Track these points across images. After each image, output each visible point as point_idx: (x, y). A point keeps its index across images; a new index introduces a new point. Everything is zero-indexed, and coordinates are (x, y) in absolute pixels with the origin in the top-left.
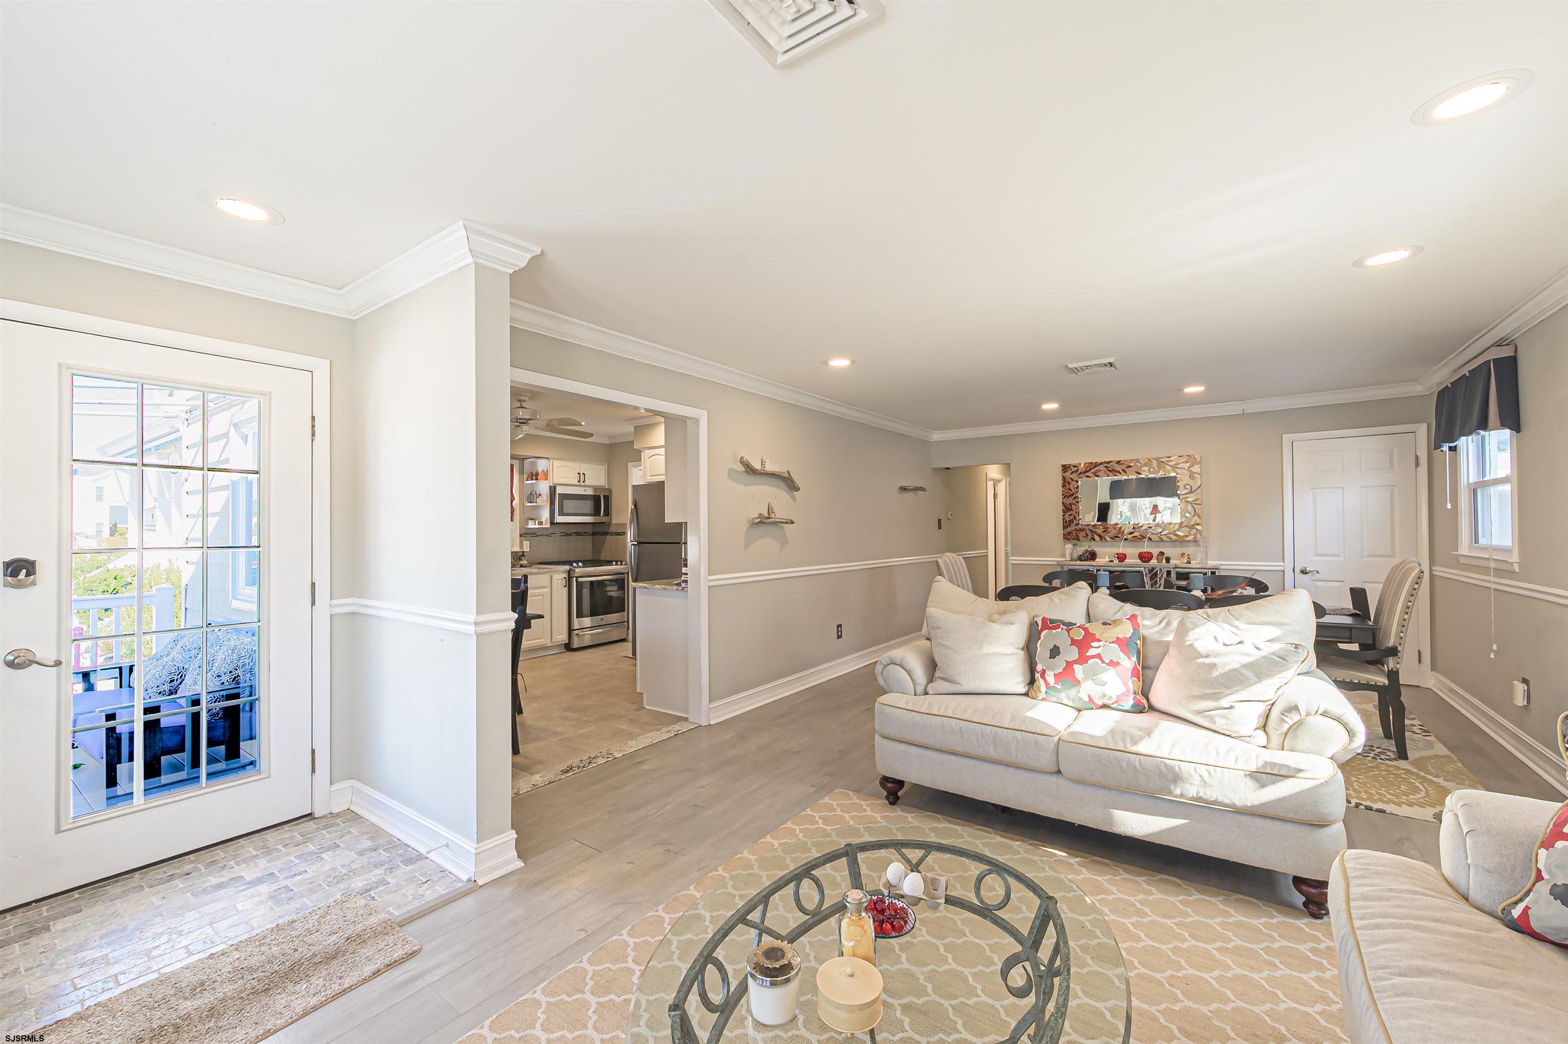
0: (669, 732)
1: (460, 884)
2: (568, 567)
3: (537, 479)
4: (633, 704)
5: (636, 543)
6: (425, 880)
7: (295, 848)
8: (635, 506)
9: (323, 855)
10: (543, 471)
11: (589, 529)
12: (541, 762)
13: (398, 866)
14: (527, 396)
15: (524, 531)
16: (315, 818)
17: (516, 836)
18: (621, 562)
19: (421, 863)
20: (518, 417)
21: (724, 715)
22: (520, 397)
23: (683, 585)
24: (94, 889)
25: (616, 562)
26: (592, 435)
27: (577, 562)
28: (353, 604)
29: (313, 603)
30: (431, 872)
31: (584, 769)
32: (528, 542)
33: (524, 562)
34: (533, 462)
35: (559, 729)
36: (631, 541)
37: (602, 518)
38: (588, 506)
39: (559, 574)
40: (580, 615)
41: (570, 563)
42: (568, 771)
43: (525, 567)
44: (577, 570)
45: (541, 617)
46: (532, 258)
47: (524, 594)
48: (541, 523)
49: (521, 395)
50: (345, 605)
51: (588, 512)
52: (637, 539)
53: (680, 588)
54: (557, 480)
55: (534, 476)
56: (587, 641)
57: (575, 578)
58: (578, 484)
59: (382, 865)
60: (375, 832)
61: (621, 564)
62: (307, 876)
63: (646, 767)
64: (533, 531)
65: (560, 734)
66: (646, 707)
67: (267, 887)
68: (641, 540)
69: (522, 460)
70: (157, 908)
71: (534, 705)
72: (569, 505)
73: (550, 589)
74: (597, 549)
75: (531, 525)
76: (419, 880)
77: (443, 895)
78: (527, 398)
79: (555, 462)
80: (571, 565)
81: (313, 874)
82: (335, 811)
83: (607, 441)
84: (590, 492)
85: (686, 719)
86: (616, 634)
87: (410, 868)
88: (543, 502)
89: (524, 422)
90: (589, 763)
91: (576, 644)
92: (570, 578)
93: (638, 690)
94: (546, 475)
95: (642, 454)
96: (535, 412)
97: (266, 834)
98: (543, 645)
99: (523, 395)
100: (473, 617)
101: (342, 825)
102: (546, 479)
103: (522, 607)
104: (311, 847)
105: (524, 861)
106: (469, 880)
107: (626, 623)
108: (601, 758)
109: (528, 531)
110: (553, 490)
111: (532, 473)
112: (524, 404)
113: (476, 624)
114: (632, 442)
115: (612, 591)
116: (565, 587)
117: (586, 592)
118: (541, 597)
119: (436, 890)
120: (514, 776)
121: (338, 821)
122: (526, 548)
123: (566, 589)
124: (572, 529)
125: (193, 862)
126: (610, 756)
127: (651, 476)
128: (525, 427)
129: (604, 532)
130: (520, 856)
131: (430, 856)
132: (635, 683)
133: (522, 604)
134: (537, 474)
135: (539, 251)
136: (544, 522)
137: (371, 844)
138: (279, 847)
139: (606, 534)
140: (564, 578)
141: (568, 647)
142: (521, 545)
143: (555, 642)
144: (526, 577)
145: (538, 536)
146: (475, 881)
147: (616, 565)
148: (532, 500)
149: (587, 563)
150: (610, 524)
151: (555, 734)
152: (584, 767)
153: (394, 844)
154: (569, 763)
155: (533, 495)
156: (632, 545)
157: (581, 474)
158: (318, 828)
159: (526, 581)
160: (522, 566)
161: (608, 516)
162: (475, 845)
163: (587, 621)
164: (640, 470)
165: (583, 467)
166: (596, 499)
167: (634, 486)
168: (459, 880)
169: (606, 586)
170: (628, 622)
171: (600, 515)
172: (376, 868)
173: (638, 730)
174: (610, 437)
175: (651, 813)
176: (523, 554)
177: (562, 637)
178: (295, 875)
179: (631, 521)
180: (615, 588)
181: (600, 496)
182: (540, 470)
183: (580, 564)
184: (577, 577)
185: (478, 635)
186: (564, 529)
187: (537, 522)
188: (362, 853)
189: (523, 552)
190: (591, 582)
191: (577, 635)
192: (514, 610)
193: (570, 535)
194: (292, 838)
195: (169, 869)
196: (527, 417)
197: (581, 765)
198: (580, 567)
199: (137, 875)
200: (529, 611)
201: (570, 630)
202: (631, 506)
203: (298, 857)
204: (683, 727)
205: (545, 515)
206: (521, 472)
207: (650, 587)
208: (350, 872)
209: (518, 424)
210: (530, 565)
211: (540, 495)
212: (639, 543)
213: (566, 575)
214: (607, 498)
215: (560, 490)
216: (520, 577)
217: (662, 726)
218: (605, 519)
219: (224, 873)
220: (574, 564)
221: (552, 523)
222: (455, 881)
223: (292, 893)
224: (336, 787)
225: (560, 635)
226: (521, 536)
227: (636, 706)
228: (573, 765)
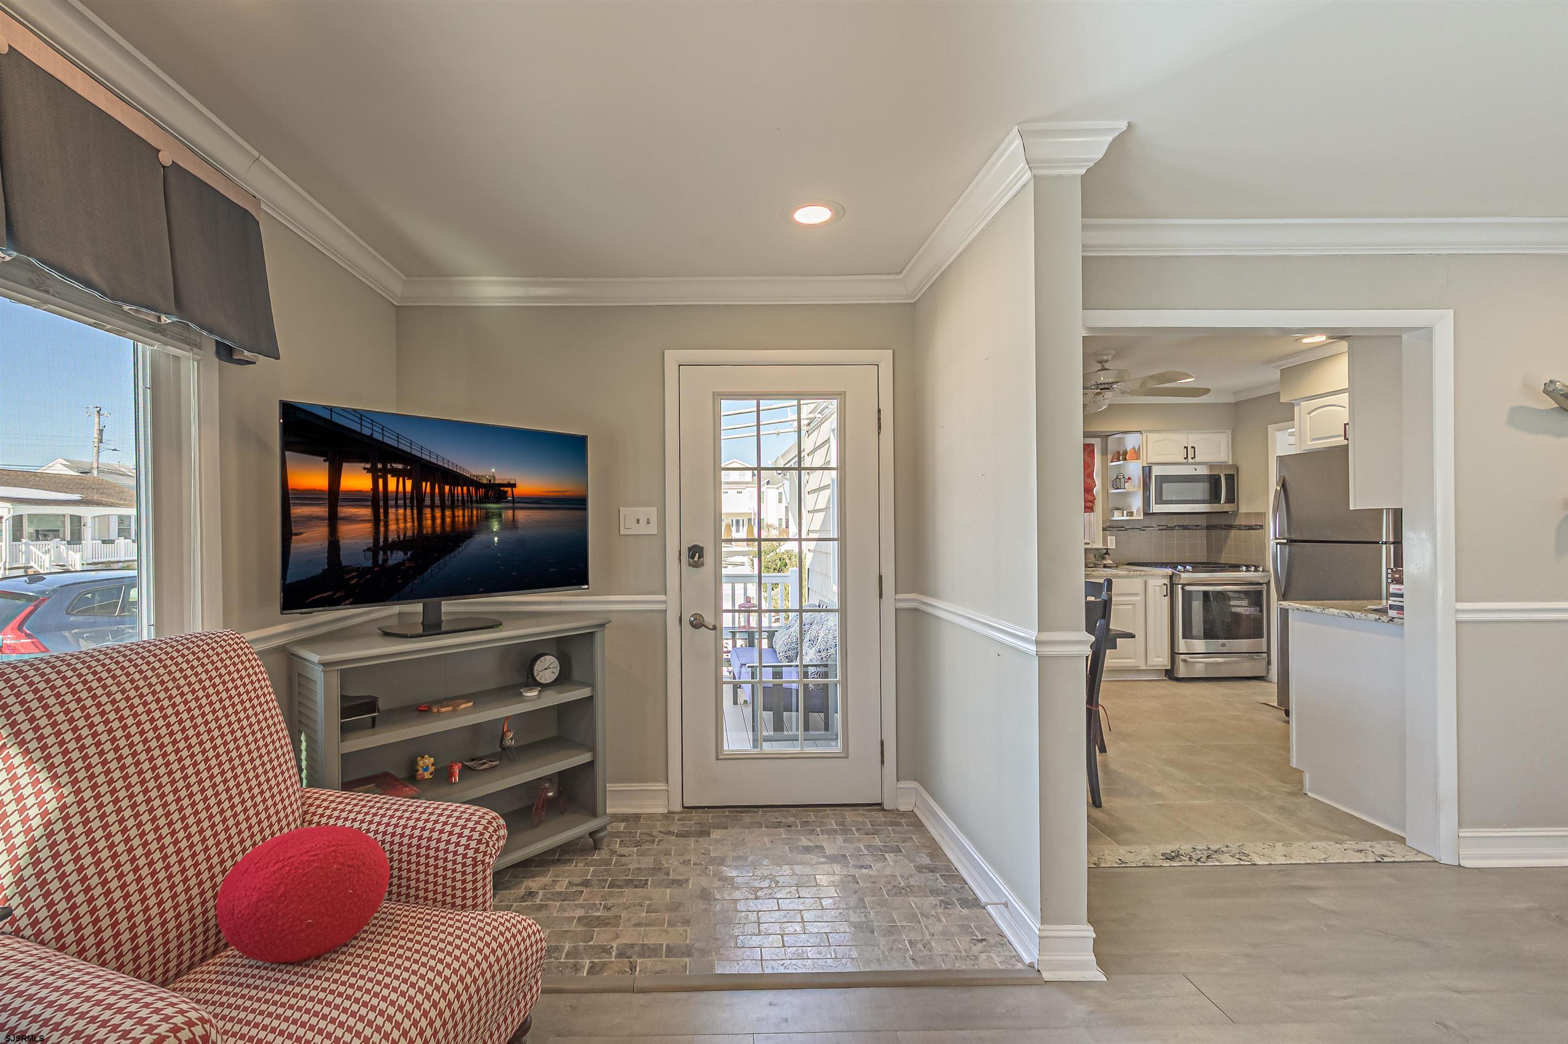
0: (1361, 851)
1: (1020, 966)
2: (1169, 571)
3: (1125, 459)
4: (1282, 782)
5: (1285, 541)
6: (980, 938)
7: (865, 836)
8: (1284, 486)
9: (886, 855)
10: (1134, 448)
11: (1202, 521)
12: (1130, 830)
13: (953, 904)
14: (1109, 354)
15: (1108, 524)
16: (884, 810)
17: (1094, 935)
18: (1256, 567)
19: (978, 911)
20: (1099, 382)
21: (1499, 857)
22: (1100, 358)
23: (1392, 613)
24: (737, 812)
25: (1248, 566)
26: (1206, 391)
27: (1184, 564)
28: (915, 600)
29: (881, 596)
30: (989, 930)
31: (1200, 864)
32: (1114, 537)
33: (1109, 562)
34: (1119, 439)
35: (1158, 789)
36: (1276, 538)
37: (1223, 506)
38: (1201, 490)
39: (1157, 579)
40: (1187, 635)
41: (1174, 565)
42: (1173, 857)
43: (1110, 567)
44: (1183, 575)
45: (1133, 636)
46: (1114, 140)
47: (1106, 605)
48: (1131, 514)
49: (1102, 354)
50: (909, 600)
51: (1200, 498)
52: (1286, 535)
53: (1384, 618)
54: (1152, 459)
55: (1122, 455)
56: (1199, 670)
57: (1180, 586)
58: (1185, 461)
59: (938, 894)
60: (935, 851)
61: (1256, 571)
62: (871, 873)
63: (1317, 900)
64: (1121, 524)
65: (1160, 796)
66: (1309, 794)
67: (840, 869)
68: (1293, 537)
69: (1105, 437)
70: (767, 850)
71: (1123, 744)
72: (1169, 490)
73: (1143, 597)
74: (1214, 547)
75: (1117, 516)
76: (973, 933)
77: (997, 971)
78: (1110, 357)
79: (1150, 436)
80: (1175, 568)
81: (876, 873)
82: (902, 808)
83: (1231, 399)
84: (1203, 471)
85: (1402, 840)
86: (1246, 668)
87: (965, 911)
88: (1134, 487)
89: (1107, 387)
90: (1208, 857)
91: (1182, 672)
92: (1172, 585)
93: (1294, 764)
94: (1137, 454)
95: (1296, 409)
96: (1120, 372)
97: (846, 811)
98: (1135, 667)
99: (1105, 354)
100: (1033, 634)
101: (906, 827)
102: (1138, 458)
103: (1103, 621)
104: (877, 842)
105: (1106, 973)
106: (1031, 966)
107: (1265, 655)
108: (1227, 855)
109: (1114, 524)
110: (1147, 471)
111: (1119, 452)
112: (1107, 365)
113: (1038, 643)
114: (1277, 395)
115: (1241, 607)
116: (1165, 596)
117: (1197, 606)
118: (1131, 607)
119: (992, 957)
120: (1091, 837)
121: (903, 821)
122: (1112, 543)
123: (1167, 599)
124: (1175, 521)
125: (794, 816)
126: (1244, 858)
127: (1313, 440)
128: (1108, 394)
129: (1227, 526)
130: (1101, 962)
131: (989, 907)
132: (1287, 749)
133: (1104, 617)
134: (1125, 453)
135: (1123, 125)
136: (1135, 513)
137: (930, 863)
138: (854, 829)
139: (1230, 527)
140: (1165, 584)
141: (1170, 674)
142: (1105, 541)
143: (1150, 666)
144: (1109, 582)
145: (1126, 530)
146: (1039, 971)
147: (1247, 571)
148: (1119, 486)
149: (1197, 566)
150: (1235, 513)
151: (1153, 794)
152: (1198, 860)
153: (952, 875)
154: (1175, 847)
155: (1120, 479)
156: (1277, 543)
157: (1189, 448)
158: (885, 822)
159: (1110, 588)
160: (1105, 566)
161: (1234, 502)
162: (1039, 926)
163: (1199, 645)
164: (1291, 434)
165: (1193, 439)
166: (1214, 482)
167: (1281, 459)
168: (1021, 960)
169: (1230, 599)
170: (1268, 652)
171: (1219, 502)
172: (932, 895)
173: (1296, 830)
174: (1236, 393)
175: (1334, 993)
176: (1107, 551)
177: (1163, 661)
178: (862, 867)
179: (1276, 509)
180: (1245, 603)
181: (1219, 476)
182: (1129, 448)
183: (1188, 567)
184: (1184, 585)
185: (1041, 658)
186: (1164, 521)
187: (1125, 512)
188: (920, 869)
189: (1107, 550)
190: (1206, 594)
191: (1185, 661)
192: (1090, 629)
193: (1172, 528)
194: (864, 823)
195: (778, 817)
196: (1110, 380)
197: (1195, 857)
198: (1188, 571)
199: (760, 811)
200: (1115, 625)
201: (1173, 653)
202: (1273, 486)
203: (868, 847)
204: (1398, 854)
205: (1137, 504)
206: (1104, 452)
207: (1318, 610)
208: (908, 887)
209: (1099, 391)
210: (1116, 566)
211: (1130, 478)
212: (1291, 541)
213: (1167, 581)
214: (1230, 478)
215: (1157, 471)
216: (1102, 581)
217: (1346, 837)
218: (1228, 507)
219: (812, 837)
220: (1179, 567)
221: (1146, 514)
222: (1014, 957)
223: (858, 886)
224: (903, 784)
225: (1158, 657)
226: (1104, 529)
227: (1289, 788)
228: (1182, 852)
